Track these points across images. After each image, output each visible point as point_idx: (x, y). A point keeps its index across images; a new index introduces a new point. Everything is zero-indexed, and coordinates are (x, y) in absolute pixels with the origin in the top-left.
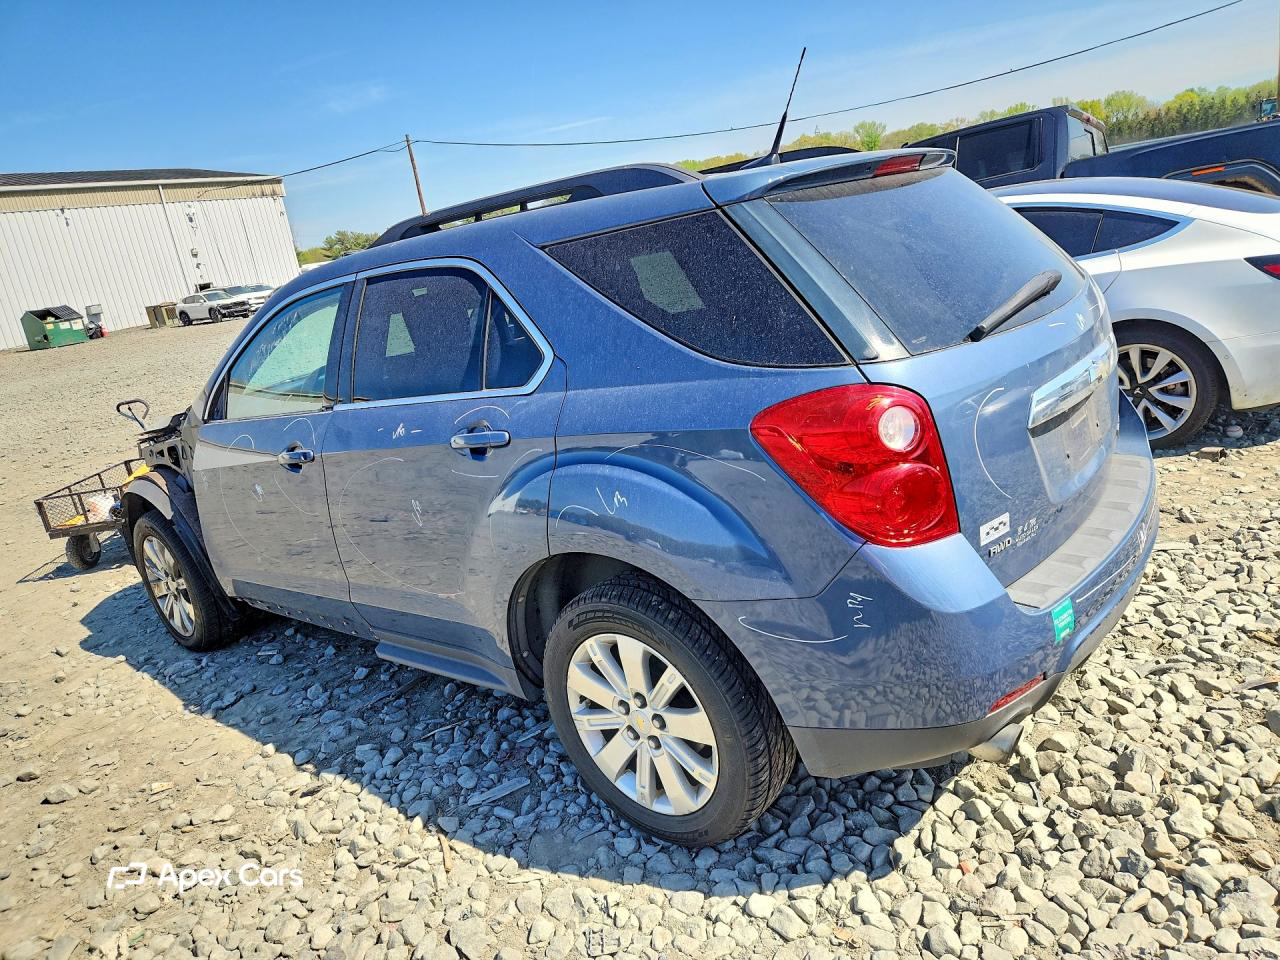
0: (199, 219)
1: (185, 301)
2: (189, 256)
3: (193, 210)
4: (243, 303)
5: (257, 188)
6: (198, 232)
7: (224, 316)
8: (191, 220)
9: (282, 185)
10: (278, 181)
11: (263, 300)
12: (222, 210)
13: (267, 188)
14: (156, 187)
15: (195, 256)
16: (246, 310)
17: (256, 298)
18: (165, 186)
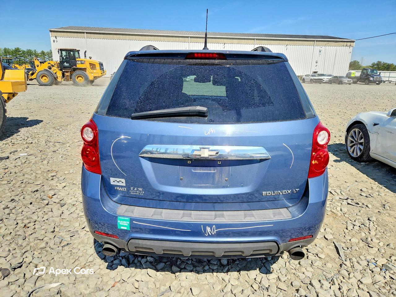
0: (323, 52)
1: (306, 76)
2: (315, 62)
3: (322, 49)
4: (321, 79)
5: (346, 43)
6: (321, 56)
7: (314, 82)
8: (320, 52)
9: (354, 43)
10: (353, 42)
11: (328, 79)
12: (331, 49)
13: (349, 44)
14: (314, 41)
15: (317, 63)
16: (321, 81)
17: (327, 79)
18: (317, 41)
